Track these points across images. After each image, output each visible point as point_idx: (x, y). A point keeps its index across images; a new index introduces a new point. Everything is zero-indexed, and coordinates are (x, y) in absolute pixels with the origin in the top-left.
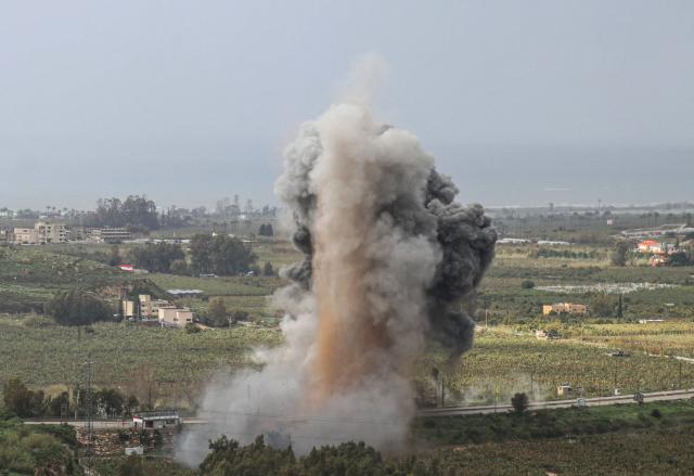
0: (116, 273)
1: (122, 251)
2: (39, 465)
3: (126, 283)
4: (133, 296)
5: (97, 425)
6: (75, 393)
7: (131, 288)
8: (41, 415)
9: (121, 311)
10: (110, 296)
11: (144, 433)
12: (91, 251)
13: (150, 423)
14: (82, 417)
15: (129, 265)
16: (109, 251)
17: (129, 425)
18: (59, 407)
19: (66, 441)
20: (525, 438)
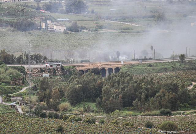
0: (38, 13)
1: (41, 5)
2: (12, 80)
3: (42, 16)
4: (45, 21)
5: (33, 66)
6: (25, 55)
7: (44, 18)
8: (13, 63)
9: (41, 26)
10: (37, 21)
11: (49, 69)
12: (30, 5)
13: (51, 66)
14: (27, 63)
15: (43, 10)
16: (36, 5)
17: (44, 66)
18: (19, 60)
19: (22, 72)
20: (184, 70)
